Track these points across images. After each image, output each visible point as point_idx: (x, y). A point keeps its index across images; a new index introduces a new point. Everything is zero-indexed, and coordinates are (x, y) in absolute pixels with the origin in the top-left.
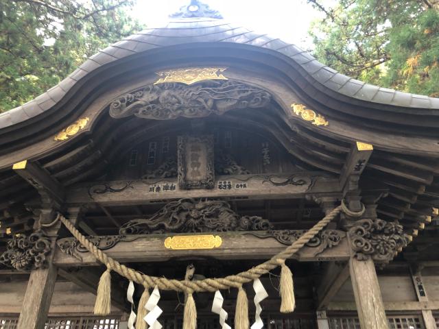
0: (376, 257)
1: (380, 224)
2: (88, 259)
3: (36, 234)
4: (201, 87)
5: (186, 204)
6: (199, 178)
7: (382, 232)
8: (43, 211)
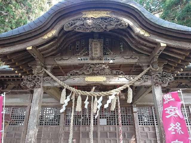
0: (162, 85)
1: (165, 73)
2: (56, 84)
3: (35, 75)
4: (101, 19)
5: (92, 66)
6: (97, 56)
7: (165, 76)
8: (37, 66)
